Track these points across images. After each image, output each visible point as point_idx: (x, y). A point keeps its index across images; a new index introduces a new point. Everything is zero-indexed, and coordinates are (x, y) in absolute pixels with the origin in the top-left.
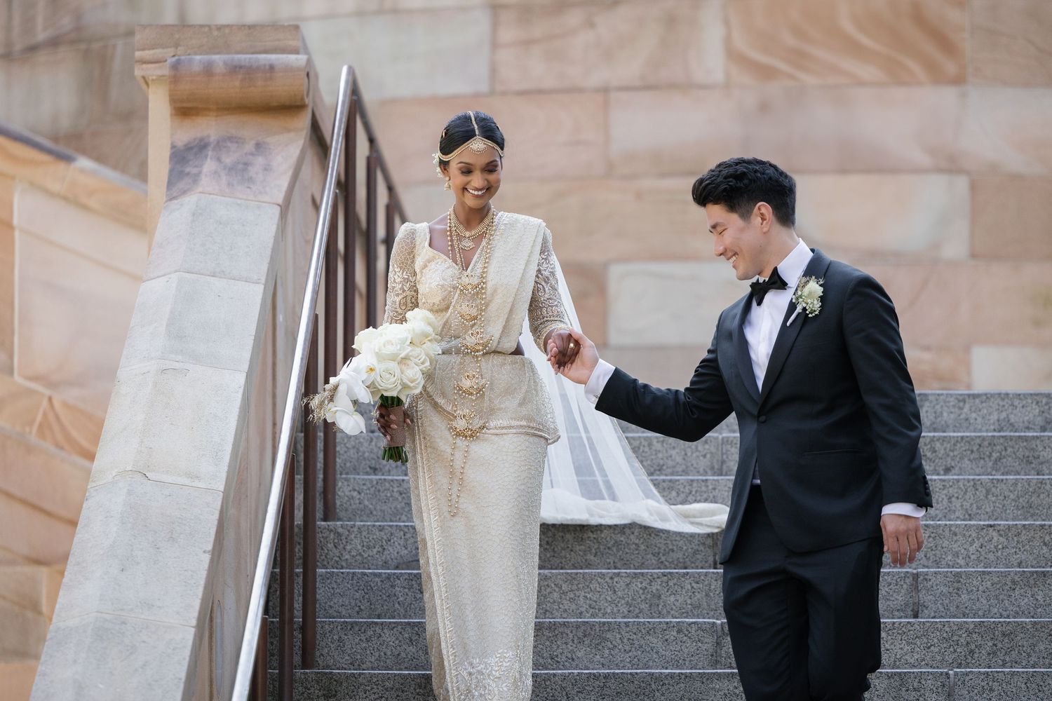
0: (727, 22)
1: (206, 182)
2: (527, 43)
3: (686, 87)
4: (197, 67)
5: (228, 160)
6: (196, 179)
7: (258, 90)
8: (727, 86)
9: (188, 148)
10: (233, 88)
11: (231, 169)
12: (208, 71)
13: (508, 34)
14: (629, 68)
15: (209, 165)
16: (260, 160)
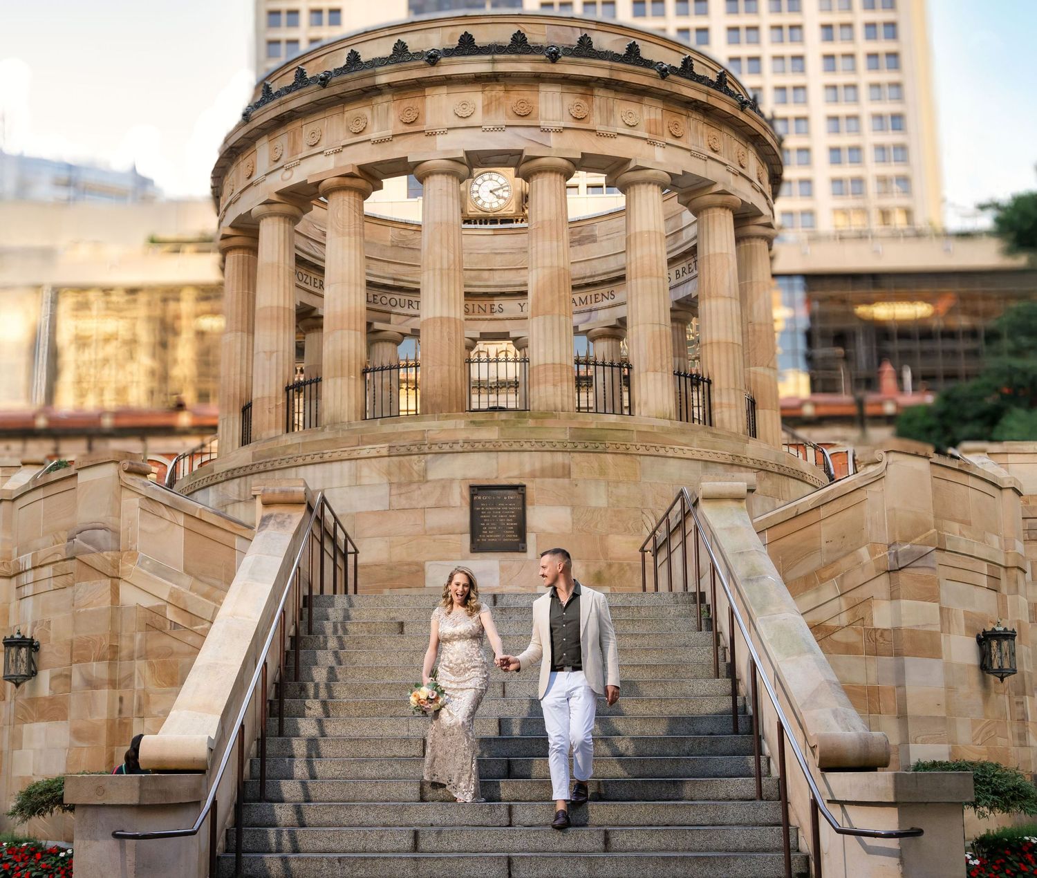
0: (461, 487)
1: (270, 526)
2: (400, 494)
3: (448, 507)
4: (270, 492)
5: (278, 520)
6: (267, 526)
7: (289, 498)
8: (461, 506)
9: (267, 517)
10: (281, 498)
11: (279, 523)
12: (274, 492)
13: (394, 492)
14: (431, 502)
15: (272, 521)
16: (289, 520)
